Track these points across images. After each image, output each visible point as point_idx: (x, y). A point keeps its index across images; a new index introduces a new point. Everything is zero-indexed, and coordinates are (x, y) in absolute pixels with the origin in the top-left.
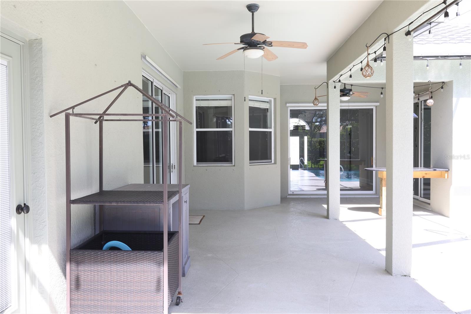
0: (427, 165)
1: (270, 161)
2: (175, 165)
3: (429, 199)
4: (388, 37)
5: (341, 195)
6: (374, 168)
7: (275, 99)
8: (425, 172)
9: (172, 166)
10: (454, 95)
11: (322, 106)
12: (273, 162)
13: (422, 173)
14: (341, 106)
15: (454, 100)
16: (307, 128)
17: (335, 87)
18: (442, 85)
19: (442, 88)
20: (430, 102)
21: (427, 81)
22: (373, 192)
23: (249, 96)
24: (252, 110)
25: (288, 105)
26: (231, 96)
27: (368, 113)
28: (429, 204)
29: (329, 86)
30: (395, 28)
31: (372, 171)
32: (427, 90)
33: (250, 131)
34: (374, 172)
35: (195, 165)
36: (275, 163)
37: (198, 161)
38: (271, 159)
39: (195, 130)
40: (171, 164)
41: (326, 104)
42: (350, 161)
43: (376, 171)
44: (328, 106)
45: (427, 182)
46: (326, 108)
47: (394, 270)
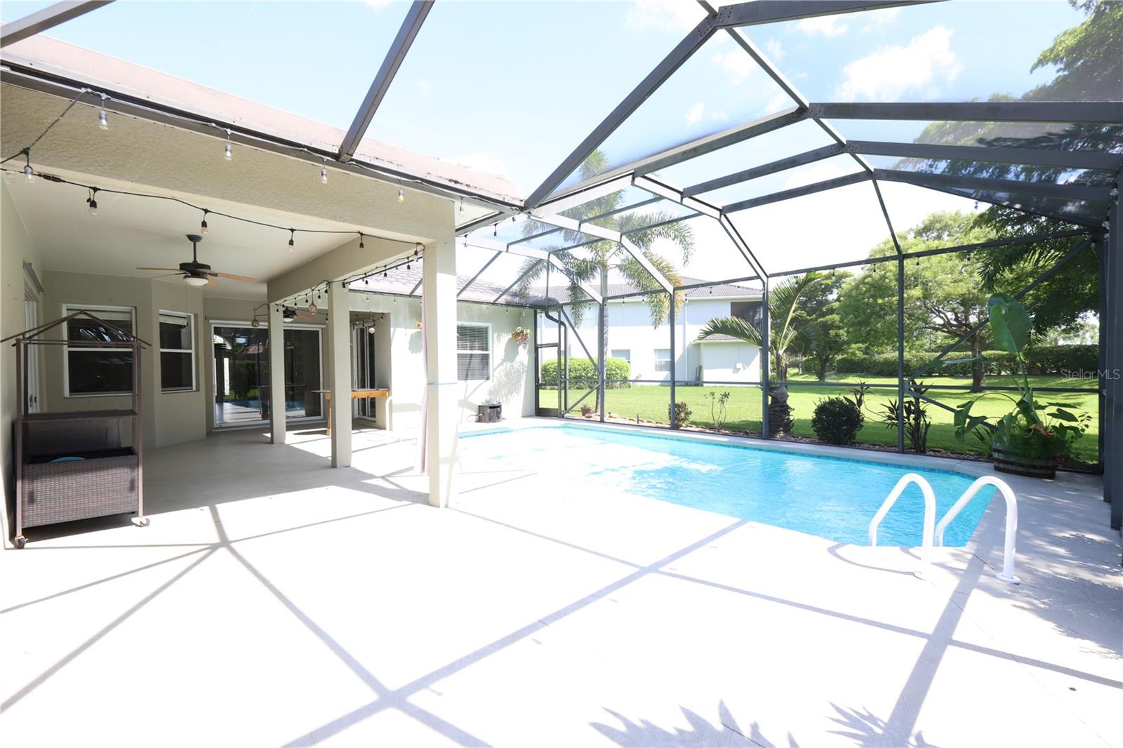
0: (372, 386)
1: (190, 388)
2: (35, 398)
3: (375, 417)
4: (329, 283)
5: (287, 423)
6: (322, 390)
7: (196, 315)
8: (368, 392)
9: (31, 399)
10: (392, 324)
11: (263, 325)
12: (194, 389)
13: (366, 393)
14: (284, 327)
15: (392, 329)
16: (229, 347)
17: (278, 311)
18: (382, 316)
19: (382, 318)
20: (372, 330)
21: (369, 311)
22: (322, 417)
23: (160, 310)
24: (163, 326)
25: (211, 321)
26: (130, 308)
27: (315, 334)
28: (375, 422)
29: (271, 310)
30: (334, 278)
31: (319, 393)
32: (369, 318)
33: (162, 353)
34: (322, 394)
35: (66, 396)
36: (198, 390)
37: (71, 391)
38: (191, 385)
39: (66, 350)
40: (29, 396)
41: (267, 324)
42: (293, 387)
43: (324, 393)
44: (269, 326)
45: (373, 401)
46: (266, 328)
47: (338, 464)
